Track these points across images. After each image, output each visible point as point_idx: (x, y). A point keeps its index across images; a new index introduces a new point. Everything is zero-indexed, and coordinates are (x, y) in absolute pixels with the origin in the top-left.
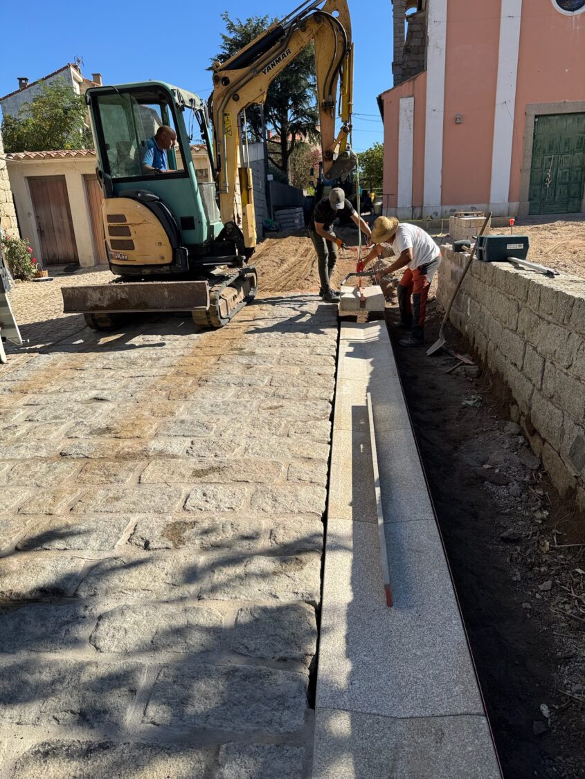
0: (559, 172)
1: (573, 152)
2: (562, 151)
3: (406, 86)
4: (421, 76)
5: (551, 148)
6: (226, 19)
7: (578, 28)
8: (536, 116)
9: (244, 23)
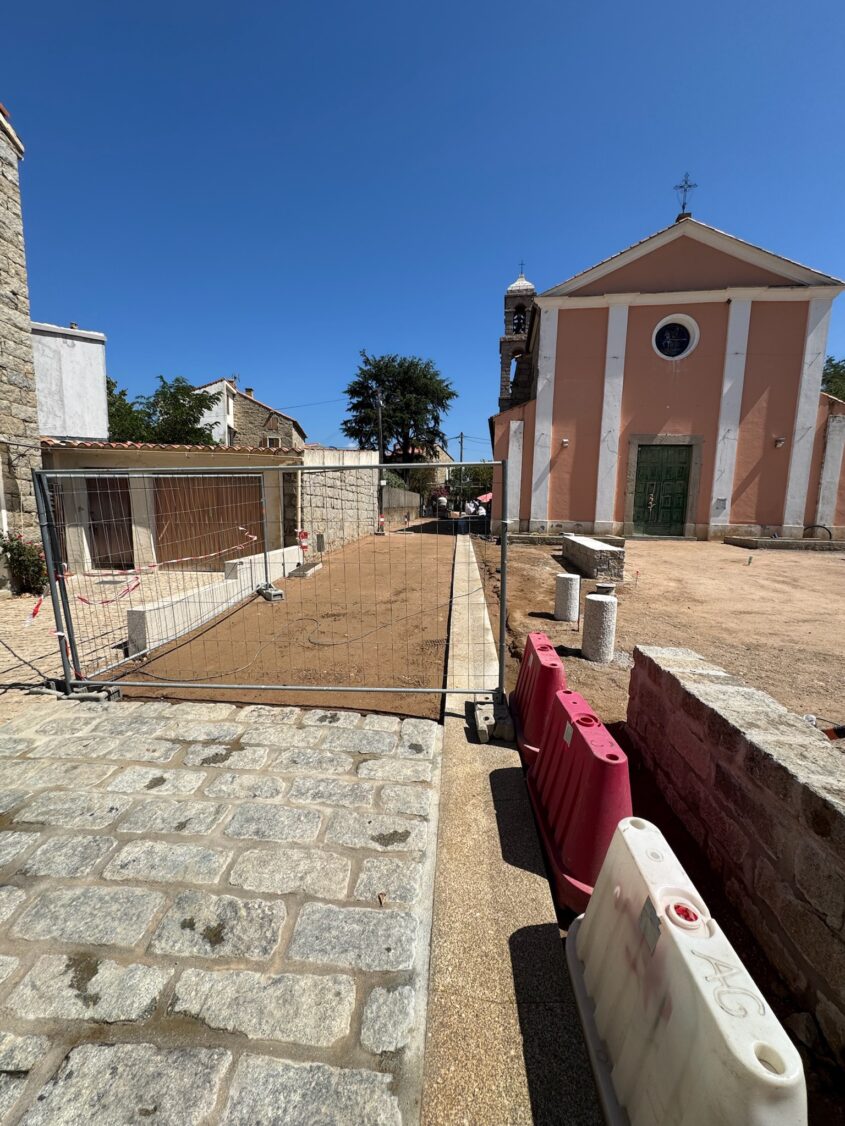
0: (662, 497)
1: (674, 480)
2: (664, 478)
3: (517, 411)
4: (530, 404)
5: (653, 475)
6: (363, 355)
8: (639, 446)
9: (378, 359)
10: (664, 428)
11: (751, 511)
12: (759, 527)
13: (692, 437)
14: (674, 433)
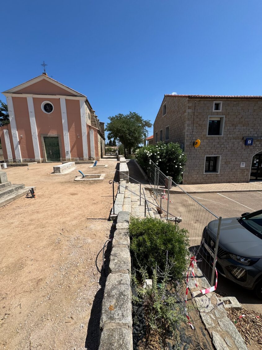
0: (53, 151)
1: (56, 146)
2: (53, 146)
3: (5, 126)
4: (9, 125)
5: (50, 145)
7: (50, 117)
8: (44, 137)
10: (50, 132)
11: (76, 154)
12: (78, 158)
13: (57, 135)
14: (53, 133)
